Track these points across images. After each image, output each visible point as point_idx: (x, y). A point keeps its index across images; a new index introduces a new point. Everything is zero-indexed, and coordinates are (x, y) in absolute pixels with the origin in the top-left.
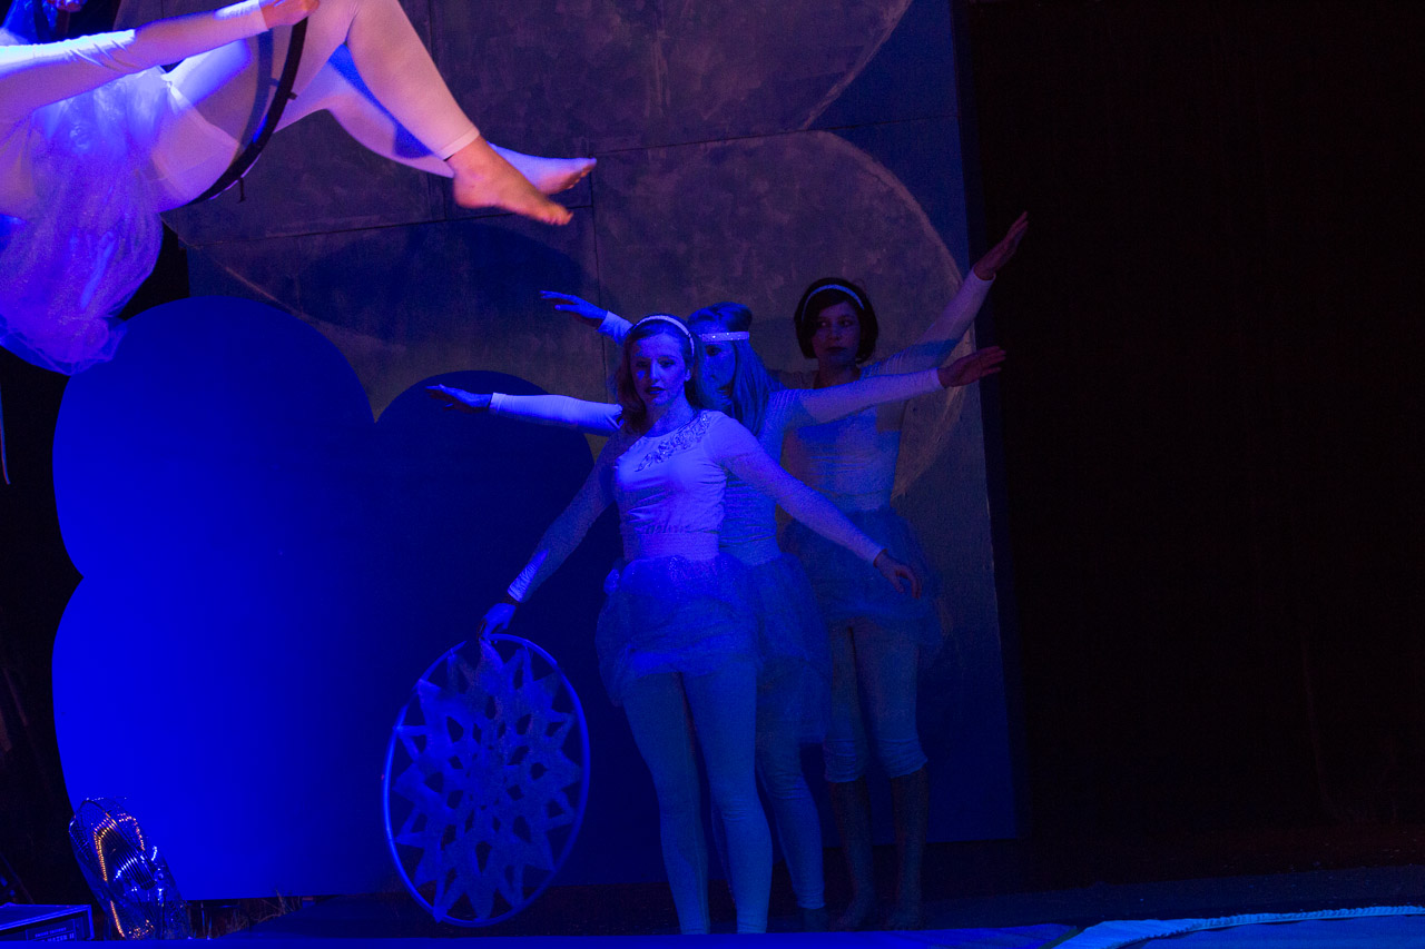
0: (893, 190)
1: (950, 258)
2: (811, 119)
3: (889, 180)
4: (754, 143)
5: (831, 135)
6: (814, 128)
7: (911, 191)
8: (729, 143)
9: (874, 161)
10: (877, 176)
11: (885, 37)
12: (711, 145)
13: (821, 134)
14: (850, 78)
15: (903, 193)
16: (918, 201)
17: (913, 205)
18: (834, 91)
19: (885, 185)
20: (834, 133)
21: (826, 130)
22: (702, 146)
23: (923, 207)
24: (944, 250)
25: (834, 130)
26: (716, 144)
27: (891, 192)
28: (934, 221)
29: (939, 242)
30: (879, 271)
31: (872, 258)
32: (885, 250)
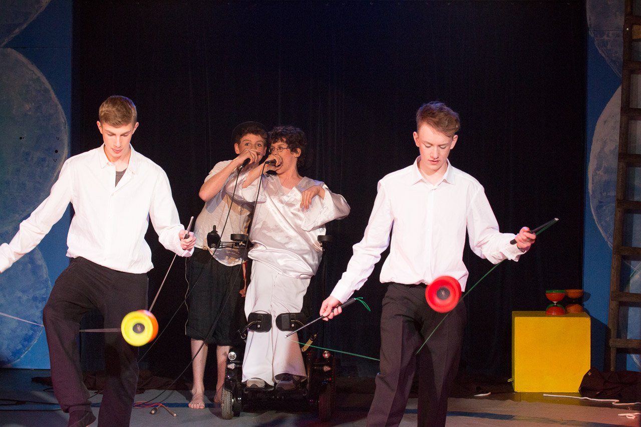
0: (39, 77)
1: (62, 111)
2: (5, 43)
3: (38, 73)
5: (13, 50)
6: (6, 46)
7: (48, 78)
9: (32, 64)
10: (33, 71)
11: (42, 10)
13: (9, 50)
14: (25, 26)
15: (44, 79)
16: (50, 84)
17: (48, 85)
18: (17, 31)
19: (36, 75)
20: (15, 50)
21: (12, 48)
23: (52, 86)
24: (60, 107)
25: (16, 48)
27: (38, 79)
29: (58, 103)
30: (29, 113)
31: (27, 107)
32: (33, 104)
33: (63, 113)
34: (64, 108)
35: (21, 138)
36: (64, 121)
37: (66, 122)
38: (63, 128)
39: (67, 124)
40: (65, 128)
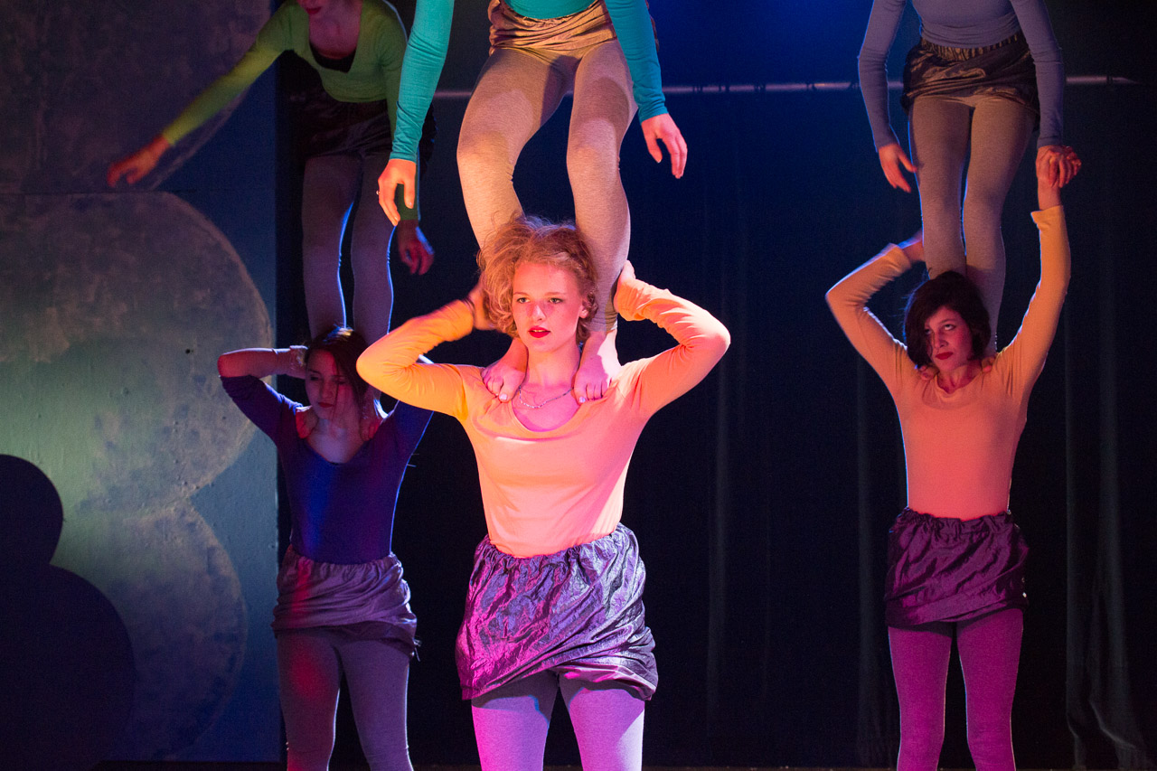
0: (219, 243)
1: (261, 302)
2: (159, 182)
3: (218, 236)
4: (111, 197)
5: (172, 196)
7: (235, 244)
8: (91, 195)
9: (206, 219)
10: (207, 232)
12: (77, 196)
13: (165, 195)
15: (227, 246)
16: (239, 253)
17: (234, 255)
19: (213, 239)
20: (176, 195)
21: (169, 192)
22: (69, 196)
23: (243, 259)
24: (256, 294)
25: (177, 192)
26: (83, 196)
28: (251, 270)
29: (253, 287)
30: (203, 307)
31: (199, 295)
32: (209, 290)
33: (264, 307)
34: (263, 295)
35: (188, 351)
36: (264, 320)
37: (269, 321)
38: (262, 332)
39: (269, 326)
40: (267, 331)
